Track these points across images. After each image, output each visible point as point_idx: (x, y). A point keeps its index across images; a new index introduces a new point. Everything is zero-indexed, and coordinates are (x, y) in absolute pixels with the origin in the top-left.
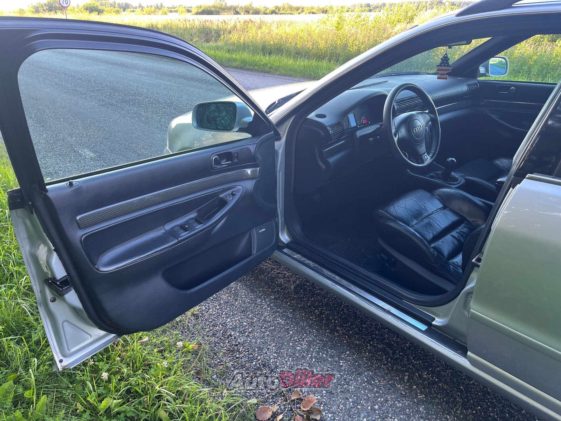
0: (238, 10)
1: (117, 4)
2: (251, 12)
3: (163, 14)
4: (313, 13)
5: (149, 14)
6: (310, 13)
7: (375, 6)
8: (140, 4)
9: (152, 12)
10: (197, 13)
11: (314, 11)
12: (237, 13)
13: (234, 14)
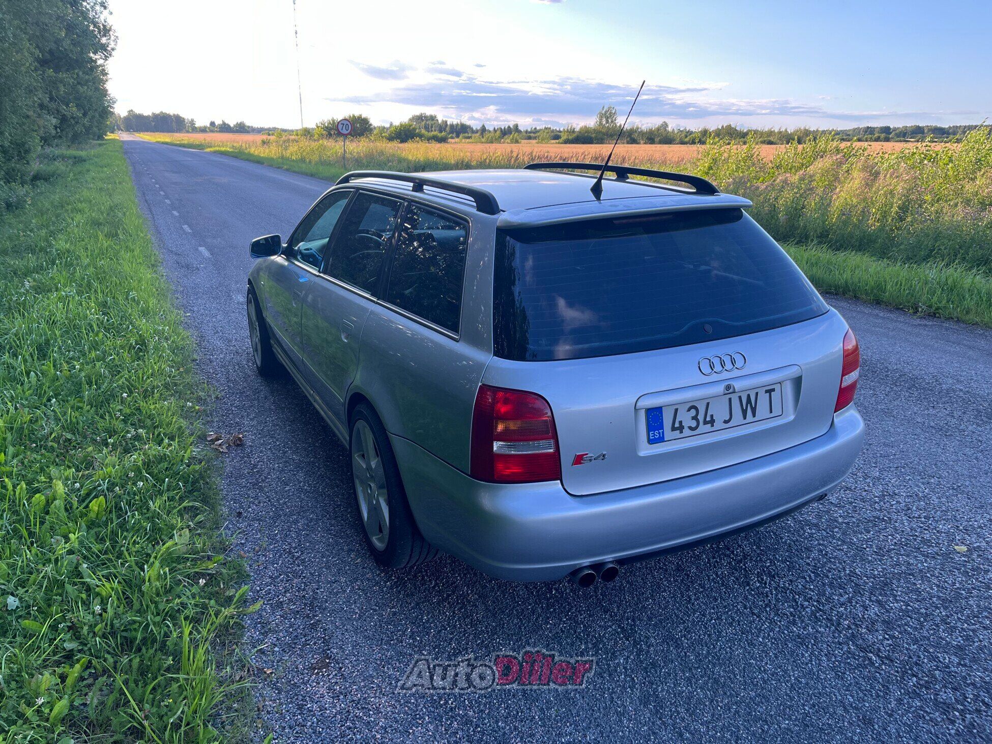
0: (635, 136)
1: (448, 127)
2: (657, 140)
3: (512, 142)
4: (771, 143)
5: (492, 142)
6: (763, 142)
7: (901, 132)
8: (484, 126)
9: (496, 139)
10: (567, 142)
11: (771, 139)
12: (633, 141)
13: (628, 143)
